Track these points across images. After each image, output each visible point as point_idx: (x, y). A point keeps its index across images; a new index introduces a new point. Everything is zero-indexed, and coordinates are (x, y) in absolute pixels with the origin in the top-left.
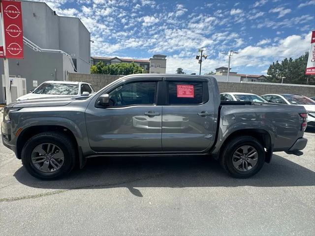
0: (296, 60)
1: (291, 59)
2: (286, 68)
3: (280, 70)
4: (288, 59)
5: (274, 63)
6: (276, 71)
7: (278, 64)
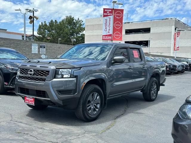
0: (60, 22)
1: (56, 21)
2: (53, 30)
3: (49, 31)
4: (54, 21)
5: (42, 23)
6: (45, 32)
7: (46, 25)
